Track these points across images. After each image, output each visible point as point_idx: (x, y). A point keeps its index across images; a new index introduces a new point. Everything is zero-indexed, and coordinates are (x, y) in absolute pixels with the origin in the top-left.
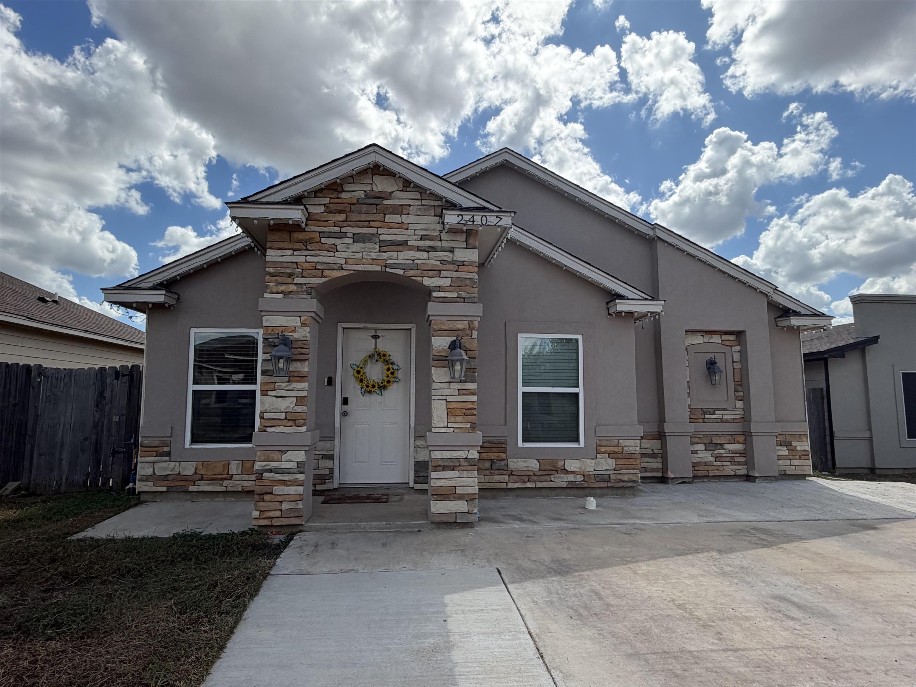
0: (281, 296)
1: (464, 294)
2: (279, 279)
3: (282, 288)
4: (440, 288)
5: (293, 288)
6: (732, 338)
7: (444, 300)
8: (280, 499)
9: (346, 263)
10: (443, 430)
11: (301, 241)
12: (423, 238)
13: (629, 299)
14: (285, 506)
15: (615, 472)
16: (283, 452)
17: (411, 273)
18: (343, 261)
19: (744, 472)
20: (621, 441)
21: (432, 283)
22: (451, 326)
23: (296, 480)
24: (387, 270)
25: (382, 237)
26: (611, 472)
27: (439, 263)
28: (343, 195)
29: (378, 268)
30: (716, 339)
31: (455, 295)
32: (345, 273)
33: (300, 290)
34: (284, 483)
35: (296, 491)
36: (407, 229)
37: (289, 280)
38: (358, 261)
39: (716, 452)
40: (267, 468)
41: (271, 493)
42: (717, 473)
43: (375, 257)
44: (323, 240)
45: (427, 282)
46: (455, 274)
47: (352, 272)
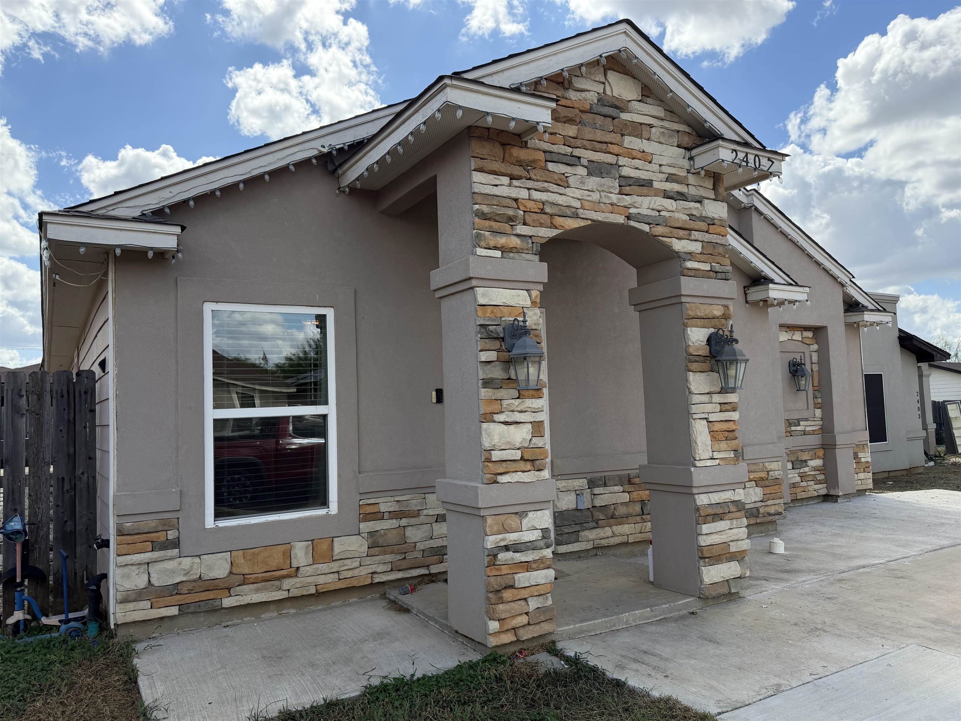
0: (498, 254)
1: (717, 267)
2: (496, 225)
3: (502, 241)
4: (691, 256)
5: (515, 242)
6: (810, 334)
7: (696, 273)
8: (524, 594)
9: (583, 208)
10: (709, 463)
11: (520, 163)
12: (671, 178)
14: (533, 604)
15: (763, 504)
16: (522, 515)
17: (659, 230)
18: (577, 204)
19: (824, 492)
20: (767, 464)
21: (683, 247)
22: (707, 312)
23: (542, 560)
24: (632, 223)
25: (626, 171)
26: (760, 504)
27: (688, 218)
28: (572, 95)
29: (620, 219)
30: (797, 336)
31: (707, 267)
32: (583, 223)
33: (525, 246)
34: (527, 566)
35: (546, 577)
36: (650, 162)
37: (506, 228)
38: (596, 206)
39: (802, 471)
40: (502, 544)
41: (512, 587)
42: (804, 495)
43: (615, 201)
44: (551, 166)
45: (679, 245)
46: (707, 237)
47: (589, 222)
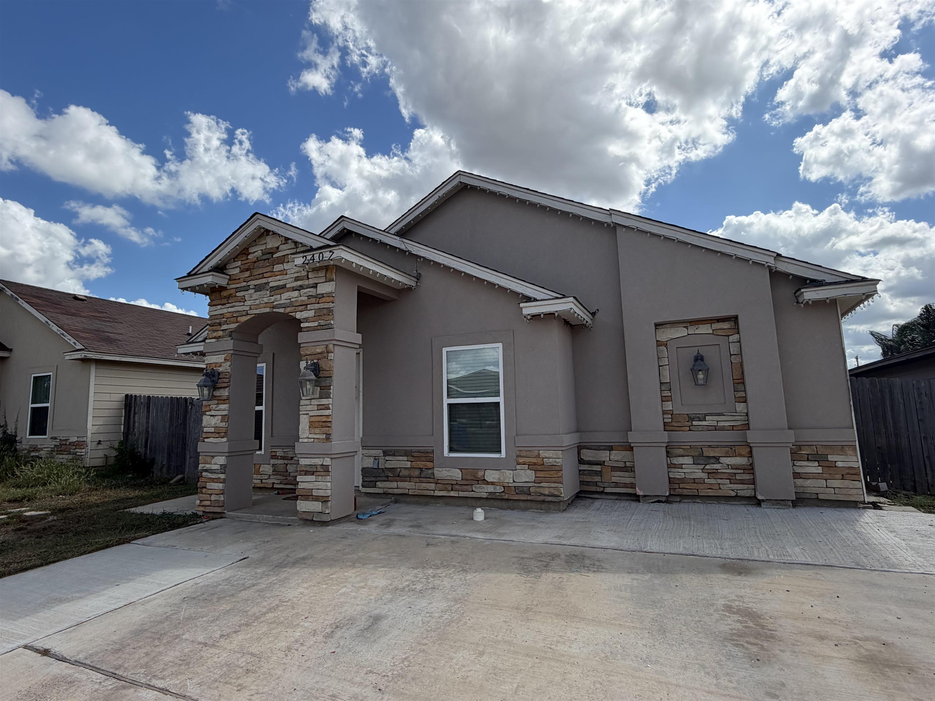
0: (214, 340)
1: (322, 322)
2: (214, 328)
3: (215, 334)
4: (307, 320)
5: (220, 333)
6: (726, 325)
7: (309, 329)
8: (210, 492)
9: (251, 309)
10: (306, 440)
11: (225, 297)
12: (297, 279)
13: (537, 300)
14: (213, 498)
15: (536, 485)
16: (213, 457)
17: (288, 310)
18: (248, 308)
19: (749, 493)
20: (541, 452)
21: (302, 316)
22: (313, 351)
23: (219, 478)
24: (274, 310)
25: (271, 284)
26: (530, 485)
27: (306, 298)
28: (249, 257)
29: (267, 310)
30: (705, 329)
31: (316, 324)
32: (249, 317)
33: (224, 334)
34: (213, 480)
35: (218, 487)
36: (286, 274)
37: (218, 328)
38: (258, 306)
39: (708, 467)
40: (205, 468)
41: (205, 488)
42: (711, 493)
43: (267, 301)
44: (238, 294)
45: (298, 316)
46: (317, 306)
47: (253, 315)
